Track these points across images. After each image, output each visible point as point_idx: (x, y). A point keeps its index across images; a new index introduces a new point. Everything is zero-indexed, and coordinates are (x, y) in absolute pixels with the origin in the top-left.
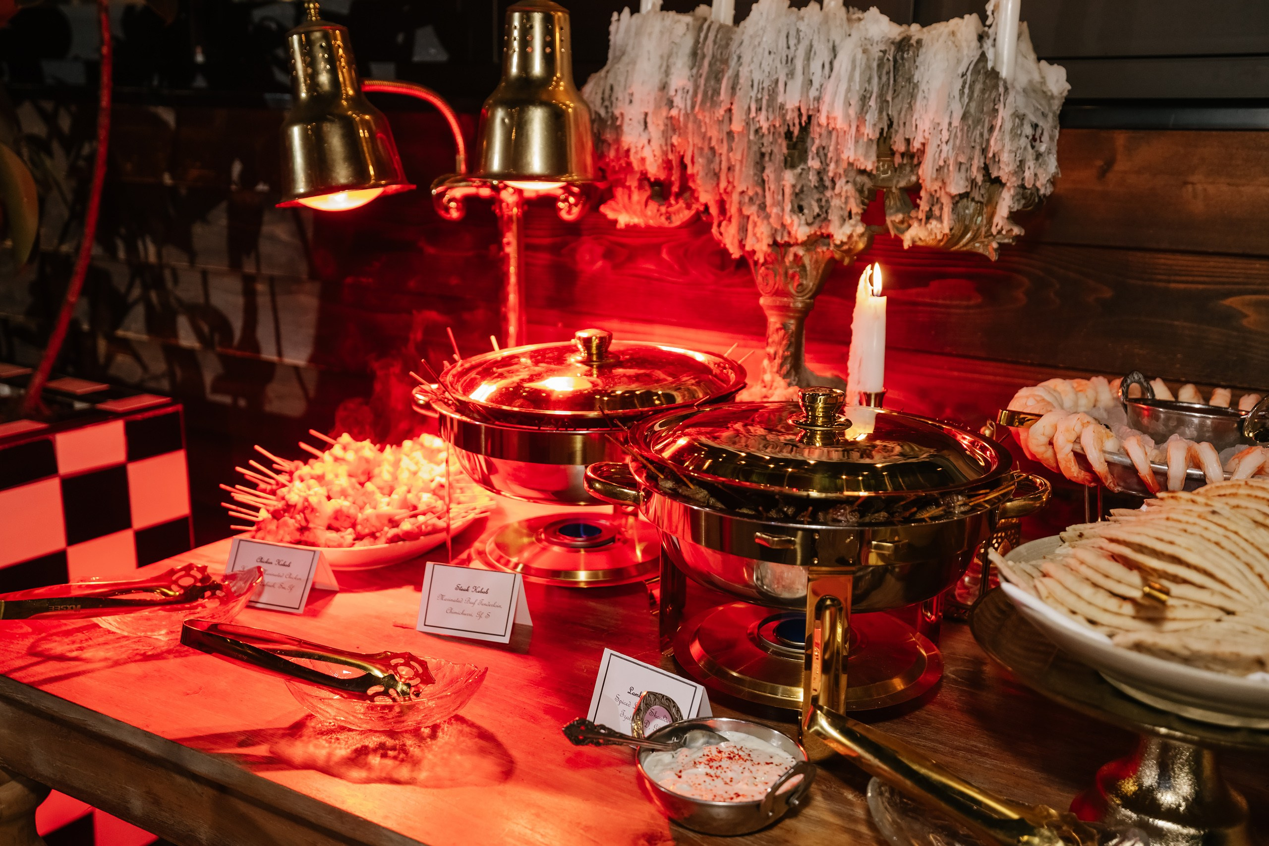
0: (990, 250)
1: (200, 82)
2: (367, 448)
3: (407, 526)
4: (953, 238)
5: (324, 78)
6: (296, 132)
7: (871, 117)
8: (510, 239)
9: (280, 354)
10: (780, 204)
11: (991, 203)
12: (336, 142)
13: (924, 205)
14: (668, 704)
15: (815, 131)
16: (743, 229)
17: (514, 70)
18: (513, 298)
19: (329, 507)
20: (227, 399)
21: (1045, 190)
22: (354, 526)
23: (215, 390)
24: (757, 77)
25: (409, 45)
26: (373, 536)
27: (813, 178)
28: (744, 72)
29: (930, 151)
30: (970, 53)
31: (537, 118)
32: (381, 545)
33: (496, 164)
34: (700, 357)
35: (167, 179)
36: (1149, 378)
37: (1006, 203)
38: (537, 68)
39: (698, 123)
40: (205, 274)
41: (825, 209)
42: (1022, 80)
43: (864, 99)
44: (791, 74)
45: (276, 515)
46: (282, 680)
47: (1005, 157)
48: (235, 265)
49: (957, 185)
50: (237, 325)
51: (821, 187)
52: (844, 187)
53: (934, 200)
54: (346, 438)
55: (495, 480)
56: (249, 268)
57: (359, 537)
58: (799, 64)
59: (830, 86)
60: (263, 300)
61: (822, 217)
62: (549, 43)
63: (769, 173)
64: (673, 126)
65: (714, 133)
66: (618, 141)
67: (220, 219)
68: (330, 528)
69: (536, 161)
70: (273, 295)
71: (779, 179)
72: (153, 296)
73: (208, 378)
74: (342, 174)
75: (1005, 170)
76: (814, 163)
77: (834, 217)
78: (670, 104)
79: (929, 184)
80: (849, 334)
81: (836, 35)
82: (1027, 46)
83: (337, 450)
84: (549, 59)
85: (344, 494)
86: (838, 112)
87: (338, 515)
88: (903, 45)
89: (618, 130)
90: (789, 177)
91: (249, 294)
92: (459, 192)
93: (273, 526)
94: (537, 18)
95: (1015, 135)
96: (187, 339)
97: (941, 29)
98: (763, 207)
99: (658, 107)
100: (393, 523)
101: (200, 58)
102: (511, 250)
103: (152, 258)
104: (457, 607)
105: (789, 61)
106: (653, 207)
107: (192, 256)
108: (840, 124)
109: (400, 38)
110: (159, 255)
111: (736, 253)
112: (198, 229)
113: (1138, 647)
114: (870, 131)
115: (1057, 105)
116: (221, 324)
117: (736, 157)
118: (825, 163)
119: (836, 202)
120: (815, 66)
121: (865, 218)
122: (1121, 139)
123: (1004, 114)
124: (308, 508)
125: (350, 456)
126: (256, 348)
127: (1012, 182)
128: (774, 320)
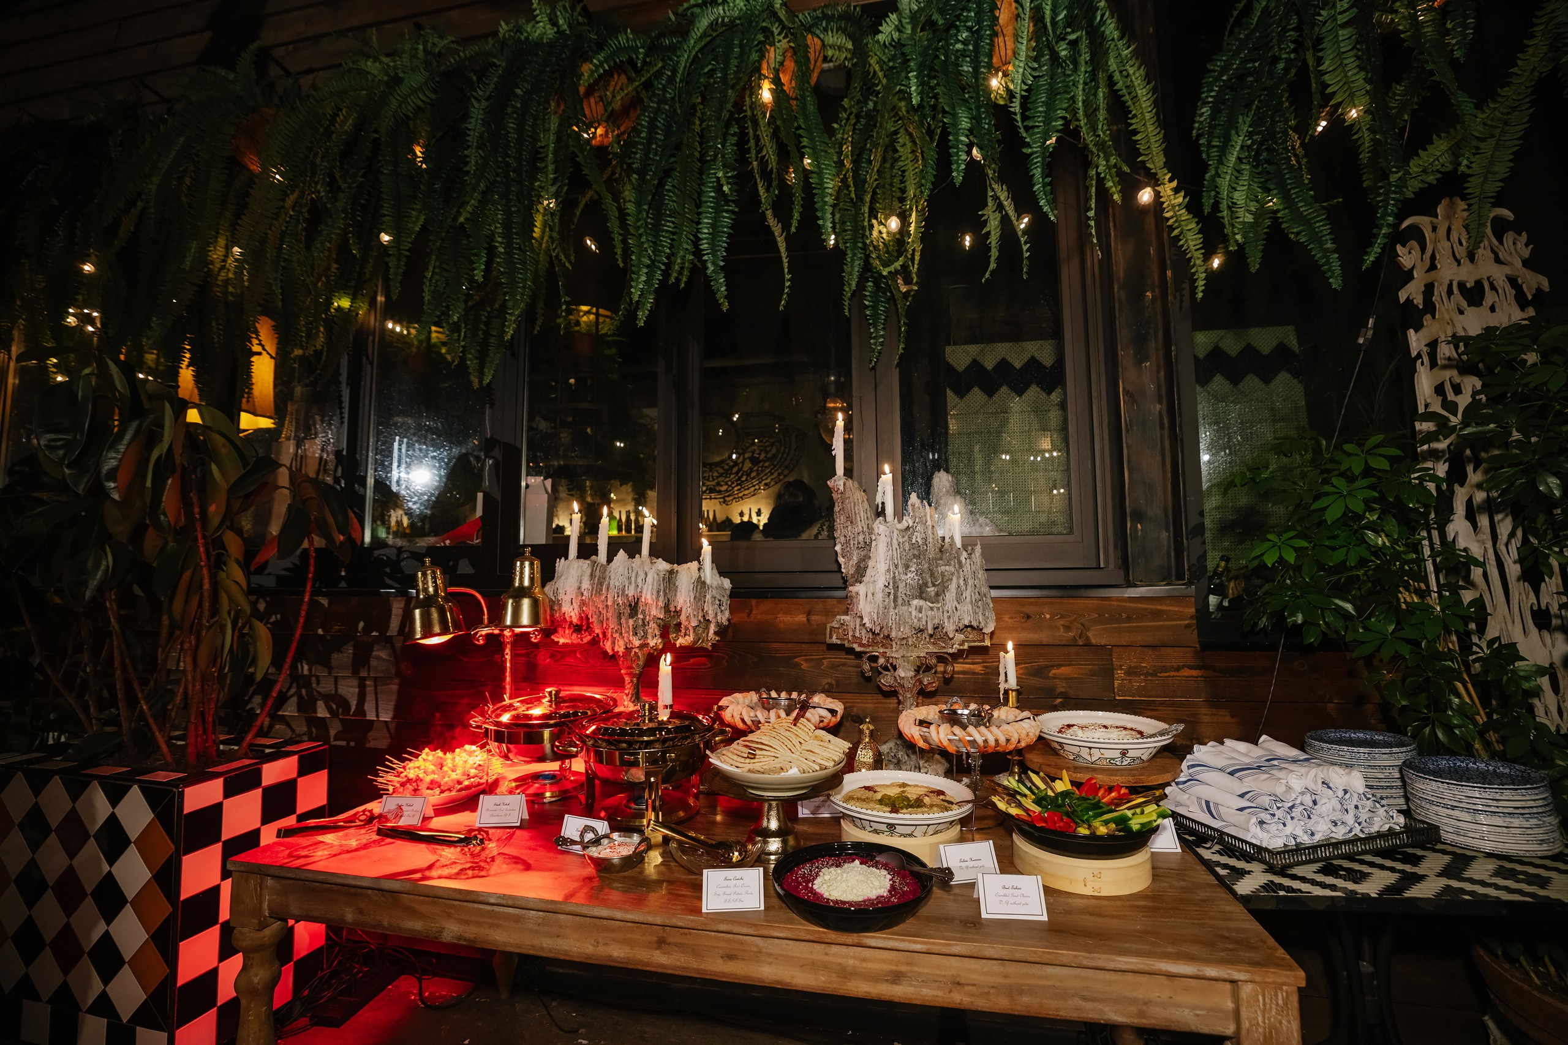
0: (709, 646)
1: (343, 584)
2: (439, 753)
3: (466, 783)
4: (695, 642)
5: (431, 589)
6: (417, 612)
7: (661, 599)
8: (508, 651)
9: (377, 716)
10: (628, 632)
11: (707, 628)
12: (435, 615)
13: (683, 631)
14: (593, 830)
15: (640, 604)
16: (613, 643)
17: (517, 585)
18: (508, 679)
19: (428, 779)
20: (344, 743)
21: (726, 623)
22: (439, 786)
23: (335, 740)
24: (617, 584)
25: (456, 566)
26: (449, 790)
27: (640, 622)
28: (612, 582)
29: (684, 610)
30: (695, 575)
31: (526, 603)
32: (454, 793)
33: (508, 622)
34: (598, 696)
35: (320, 632)
36: (769, 690)
37: (712, 628)
38: (526, 583)
39: (594, 602)
40: (336, 678)
41: (646, 633)
42: (715, 584)
43: (658, 592)
44: (630, 583)
45: (403, 784)
46: (423, 846)
47: (710, 612)
48: (355, 672)
49: (694, 623)
50: (354, 704)
51: (644, 625)
52: (652, 625)
53: (687, 629)
54: (427, 750)
55: (511, 756)
56: (363, 674)
57: (442, 792)
58: (633, 579)
59: (645, 588)
60: (370, 690)
61: (645, 636)
62: (532, 573)
63: (623, 620)
64: (583, 603)
65: (600, 606)
66: (560, 609)
67: (349, 650)
68: (428, 788)
69: (525, 619)
70: (376, 686)
71: (627, 623)
72: (304, 691)
73: (333, 733)
74: (437, 629)
75: (710, 617)
76: (641, 616)
77: (649, 637)
78: (582, 595)
79: (684, 623)
80: (658, 682)
81: (646, 569)
82: (715, 571)
83: (424, 755)
84: (532, 579)
85: (433, 772)
86: (649, 597)
87: (432, 782)
88: (671, 572)
89: (560, 605)
90: (631, 622)
91: (362, 687)
92: (485, 631)
93: (401, 790)
94: (527, 564)
95: (713, 604)
96: (322, 712)
97: (685, 566)
98: (621, 634)
99: (577, 596)
100: (459, 783)
101: (343, 574)
102: (508, 657)
103: (306, 672)
104: (495, 813)
105: (629, 578)
106: (574, 636)
107: (330, 669)
108: (650, 601)
109: (451, 563)
110: (310, 670)
111: (610, 652)
112: (335, 655)
113: (750, 771)
114: (661, 604)
115: (728, 592)
116: (344, 703)
117: (609, 615)
118: (645, 616)
119: (650, 631)
120: (639, 580)
121: (661, 636)
122: (754, 602)
123: (708, 597)
124: (418, 780)
125: (430, 758)
126: (364, 715)
127: (713, 621)
128: (627, 679)
